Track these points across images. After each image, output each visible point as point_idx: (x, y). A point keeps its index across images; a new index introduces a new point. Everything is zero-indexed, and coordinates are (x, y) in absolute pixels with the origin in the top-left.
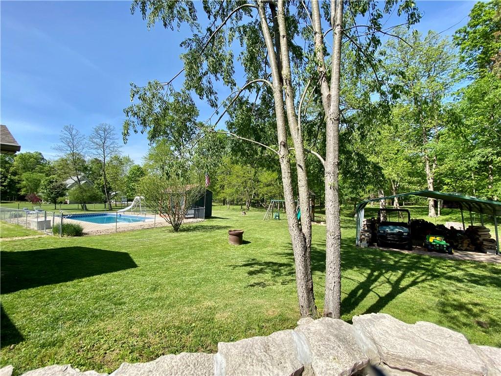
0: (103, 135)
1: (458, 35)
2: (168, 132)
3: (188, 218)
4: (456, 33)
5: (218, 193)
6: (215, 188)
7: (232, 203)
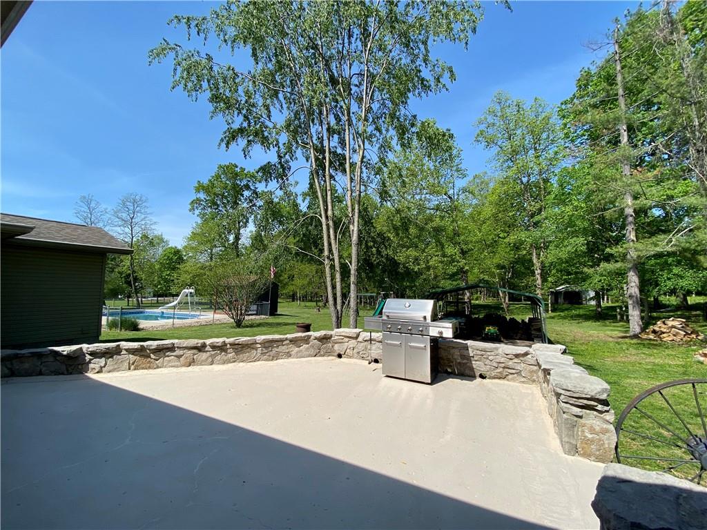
0: (132, 208)
1: (563, 107)
2: (219, 202)
3: (249, 315)
4: (562, 104)
5: (285, 285)
6: (281, 278)
7: (304, 298)
